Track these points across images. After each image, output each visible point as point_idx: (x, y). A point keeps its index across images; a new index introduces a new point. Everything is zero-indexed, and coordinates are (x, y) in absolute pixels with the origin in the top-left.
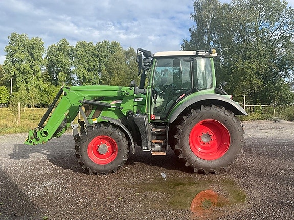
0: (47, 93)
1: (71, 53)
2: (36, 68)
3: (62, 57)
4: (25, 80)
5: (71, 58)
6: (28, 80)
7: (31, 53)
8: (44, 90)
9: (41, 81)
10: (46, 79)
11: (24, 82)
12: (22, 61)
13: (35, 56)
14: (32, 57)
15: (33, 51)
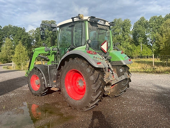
0: (131, 50)
1: (146, 25)
2: (126, 36)
3: (141, 28)
4: (120, 43)
5: (146, 27)
6: (121, 44)
7: (124, 28)
8: (129, 48)
9: (128, 43)
10: (132, 42)
11: (119, 45)
12: (118, 33)
13: (126, 30)
14: (124, 31)
15: (125, 27)
